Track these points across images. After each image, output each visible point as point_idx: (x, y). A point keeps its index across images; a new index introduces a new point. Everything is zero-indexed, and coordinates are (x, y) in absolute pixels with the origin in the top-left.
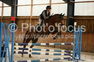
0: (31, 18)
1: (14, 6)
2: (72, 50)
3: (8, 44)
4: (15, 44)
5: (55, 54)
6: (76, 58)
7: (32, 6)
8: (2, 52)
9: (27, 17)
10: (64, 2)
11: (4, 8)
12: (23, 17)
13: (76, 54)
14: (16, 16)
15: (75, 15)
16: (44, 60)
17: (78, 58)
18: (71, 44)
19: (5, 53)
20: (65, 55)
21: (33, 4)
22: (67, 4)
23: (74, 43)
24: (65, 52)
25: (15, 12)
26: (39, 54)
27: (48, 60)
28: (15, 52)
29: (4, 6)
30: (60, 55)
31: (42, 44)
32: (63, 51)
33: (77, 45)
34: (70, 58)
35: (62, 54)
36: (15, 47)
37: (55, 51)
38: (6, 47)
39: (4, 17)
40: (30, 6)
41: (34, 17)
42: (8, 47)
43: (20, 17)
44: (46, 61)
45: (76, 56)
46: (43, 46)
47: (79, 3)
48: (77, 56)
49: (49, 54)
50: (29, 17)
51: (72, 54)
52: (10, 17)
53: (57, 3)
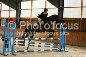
0: (31, 19)
1: (18, 10)
2: (59, 44)
3: (10, 38)
4: (15, 39)
5: (45, 47)
6: (62, 50)
7: (32, 10)
8: (6, 44)
9: (28, 18)
10: (56, 7)
11: (11, 11)
12: (25, 18)
13: (62, 47)
14: (20, 18)
15: (64, 17)
16: (37, 51)
17: (63, 50)
18: (58, 39)
19: (8, 44)
20: (53, 47)
21: (33, 8)
22: (57, 9)
23: (61, 38)
24: (53, 45)
25: (19, 14)
26: (33, 46)
27: (40, 51)
28: (15, 44)
29: (11, 10)
30: (49, 47)
31: (35, 39)
32: (52, 44)
33: (63, 40)
34: (57, 50)
35: (51, 46)
36: (15, 40)
37: (45, 44)
38: (9, 41)
39: (10, 18)
40: (30, 10)
41: (33, 18)
42: (10, 40)
43: (23, 18)
44: (38, 51)
45: (61, 48)
46: (36, 40)
47: (67, 8)
48: (63, 48)
49: (41, 46)
50: (30, 18)
51: (58, 47)
52: (15, 18)
53: (51, 8)
